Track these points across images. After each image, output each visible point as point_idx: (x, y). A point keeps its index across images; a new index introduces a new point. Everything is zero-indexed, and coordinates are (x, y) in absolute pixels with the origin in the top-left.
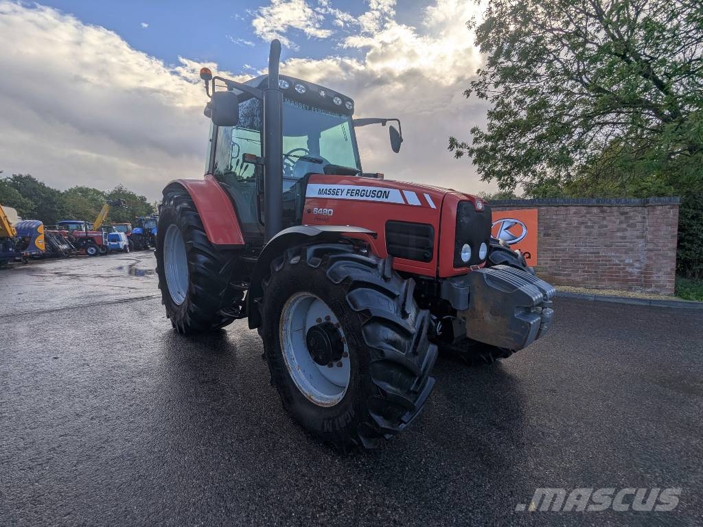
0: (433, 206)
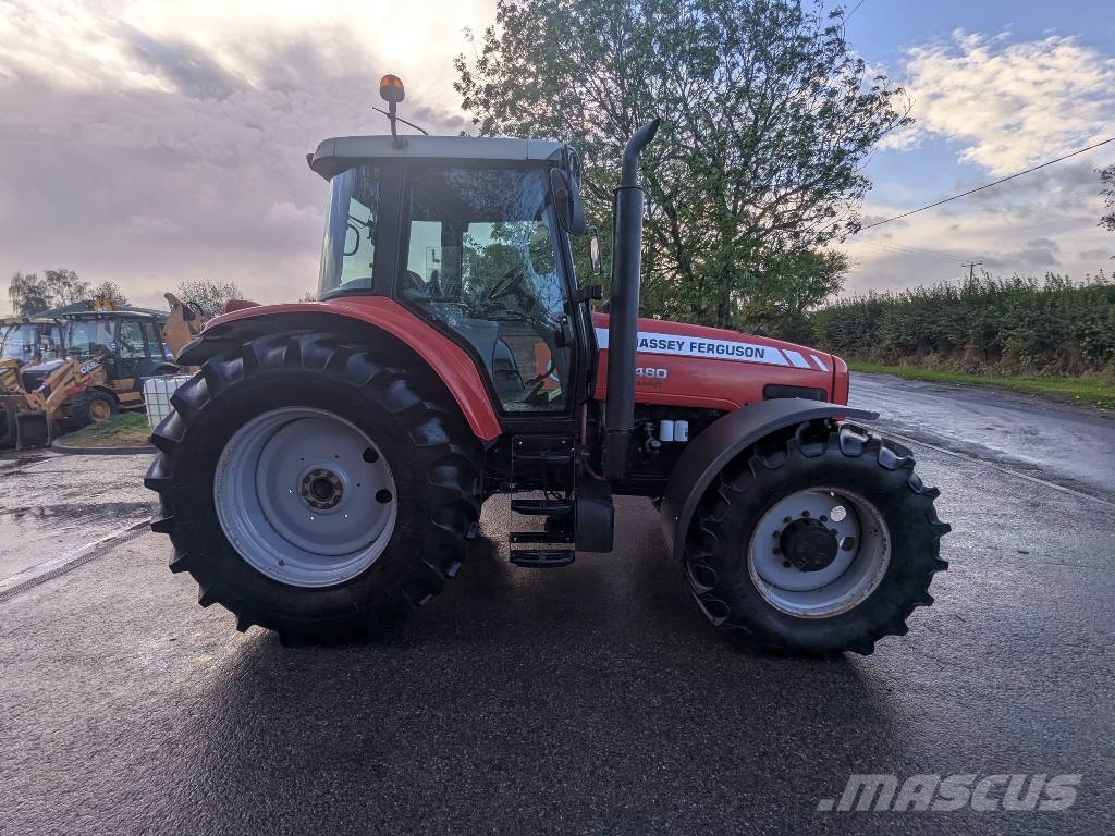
0: (824, 369)
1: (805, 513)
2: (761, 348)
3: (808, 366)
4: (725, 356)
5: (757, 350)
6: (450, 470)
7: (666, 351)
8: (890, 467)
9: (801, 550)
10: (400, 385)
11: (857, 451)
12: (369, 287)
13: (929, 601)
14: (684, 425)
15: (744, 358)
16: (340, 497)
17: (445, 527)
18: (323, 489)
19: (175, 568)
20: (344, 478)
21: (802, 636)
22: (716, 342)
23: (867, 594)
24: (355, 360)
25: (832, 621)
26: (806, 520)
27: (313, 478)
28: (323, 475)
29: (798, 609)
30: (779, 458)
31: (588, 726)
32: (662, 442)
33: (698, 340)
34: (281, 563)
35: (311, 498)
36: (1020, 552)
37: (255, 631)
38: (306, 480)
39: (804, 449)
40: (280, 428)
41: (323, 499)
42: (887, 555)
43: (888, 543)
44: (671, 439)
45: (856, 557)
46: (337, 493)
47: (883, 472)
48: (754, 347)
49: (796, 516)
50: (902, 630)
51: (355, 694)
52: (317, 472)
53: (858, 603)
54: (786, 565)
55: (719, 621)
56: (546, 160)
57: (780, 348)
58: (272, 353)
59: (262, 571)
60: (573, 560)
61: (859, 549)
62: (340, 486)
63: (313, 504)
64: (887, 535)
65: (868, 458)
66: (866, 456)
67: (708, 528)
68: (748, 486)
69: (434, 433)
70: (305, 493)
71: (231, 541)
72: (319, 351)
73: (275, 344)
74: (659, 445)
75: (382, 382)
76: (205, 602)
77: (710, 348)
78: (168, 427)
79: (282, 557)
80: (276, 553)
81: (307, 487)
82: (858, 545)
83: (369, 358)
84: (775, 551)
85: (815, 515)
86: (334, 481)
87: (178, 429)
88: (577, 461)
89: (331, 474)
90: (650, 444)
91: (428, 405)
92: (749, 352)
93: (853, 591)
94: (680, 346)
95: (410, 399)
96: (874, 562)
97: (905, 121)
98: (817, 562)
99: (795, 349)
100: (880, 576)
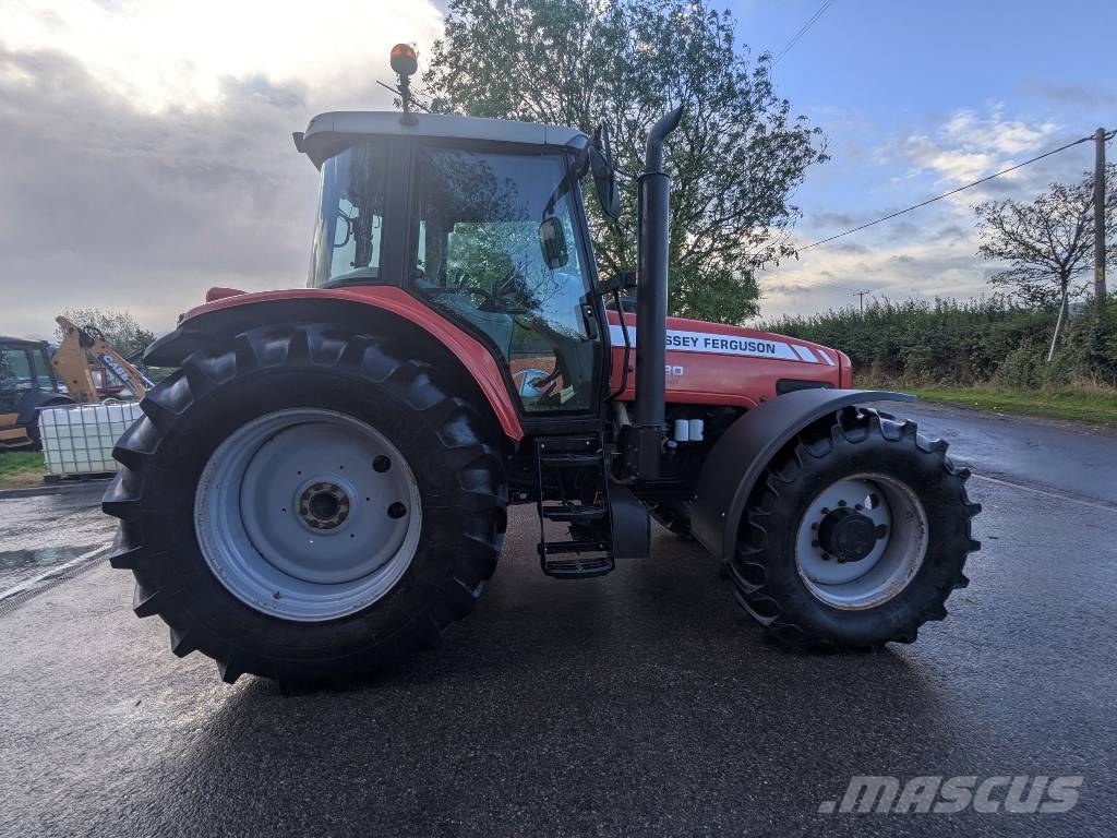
1: (842, 503)
2: (771, 343)
3: (816, 360)
4: (738, 351)
5: (768, 345)
6: (480, 474)
7: (682, 348)
8: (928, 449)
9: (843, 540)
10: (423, 380)
11: (896, 435)
12: (376, 276)
13: (964, 582)
14: (699, 424)
15: (756, 353)
16: (346, 514)
17: (478, 539)
18: (326, 506)
19: (142, 612)
20: (351, 491)
21: (851, 628)
22: (729, 338)
23: (908, 581)
24: (371, 353)
25: (877, 610)
26: (842, 510)
27: (313, 493)
28: (326, 489)
29: (842, 602)
30: (824, 446)
31: (668, 748)
32: (678, 442)
33: (712, 336)
34: (277, 596)
35: (312, 518)
36: (991, 538)
37: (246, 679)
38: (305, 496)
39: (848, 435)
40: (271, 438)
41: (326, 518)
42: (925, 540)
43: (925, 528)
44: (686, 439)
45: (888, 545)
46: (343, 509)
47: (920, 454)
48: (766, 342)
49: (833, 506)
50: (941, 614)
51: (389, 740)
52: (318, 486)
53: (900, 590)
54: (825, 558)
55: (766, 621)
56: (566, 146)
57: (789, 343)
58: (272, 345)
59: (256, 607)
60: (613, 568)
61: (891, 535)
62: (346, 501)
63: (314, 524)
64: (923, 519)
65: (907, 442)
66: (905, 440)
67: (757, 522)
68: (794, 477)
69: (463, 433)
70: (303, 512)
71: (215, 573)
72: (327, 344)
73: (275, 336)
74: (675, 445)
75: (405, 377)
76: (181, 651)
77: (724, 344)
78: (136, 436)
79: (278, 588)
80: (269, 584)
81: (307, 504)
82: (892, 532)
83: (387, 350)
84: (814, 544)
85: (851, 505)
86: (339, 495)
87: (149, 440)
88: (607, 462)
89: (335, 488)
90: (666, 444)
91: (459, 402)
92: (761, 347)
93: (892, 579)
94: (695, 342)
95: (435, 397)
96: (911, 546)
97: (822, 158)
98: (859, 552)
99: (804, 345)
100: (919, 561)
